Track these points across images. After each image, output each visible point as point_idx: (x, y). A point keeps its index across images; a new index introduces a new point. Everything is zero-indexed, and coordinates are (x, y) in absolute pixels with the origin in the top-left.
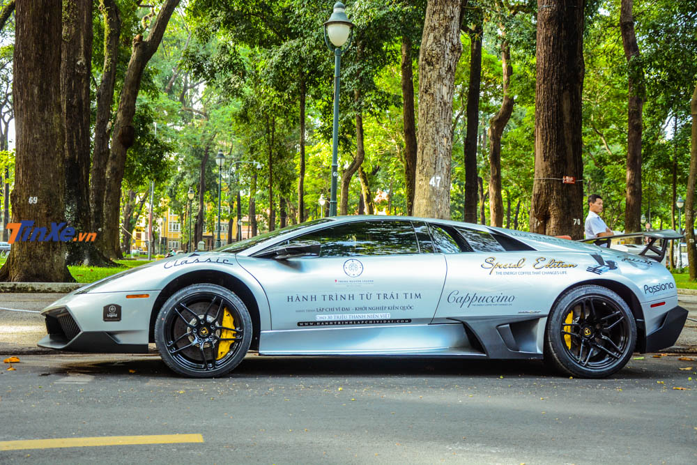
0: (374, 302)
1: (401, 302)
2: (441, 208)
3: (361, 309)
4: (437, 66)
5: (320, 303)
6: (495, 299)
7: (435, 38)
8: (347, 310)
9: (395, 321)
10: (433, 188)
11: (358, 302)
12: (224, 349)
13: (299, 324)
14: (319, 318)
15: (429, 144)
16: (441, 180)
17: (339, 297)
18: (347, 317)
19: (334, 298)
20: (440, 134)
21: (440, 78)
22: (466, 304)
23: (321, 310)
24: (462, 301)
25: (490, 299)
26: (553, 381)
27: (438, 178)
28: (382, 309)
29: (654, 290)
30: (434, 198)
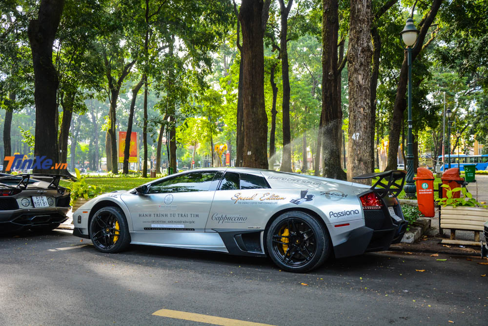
0: (177, 219)
1: (189, 219)
2: (360, 153)
3: (171, 222)
4: (354, 63)
5: (152, 218)
6: (236, 219)
7: (352, 46)
8: (164, 222)
9: (187, 229)
10: (354, 141)
11: (169, 218)
12: (115, 239)
13: (145, 229)
14: (153, 226)
15: (352, 113)
16: (360, 135)
17: (161, 215)
18: (165, 226)
19: (159, 215)
20: (358, 106)
21: (356, 70)
22: (221, 221)
23: (153, 222)
24: (219, 219)
25: (233, 219)
26: (271, 272)
27: (358, 134)
28: (180, 222)
29: (339, 215)
30: (355, 147)
